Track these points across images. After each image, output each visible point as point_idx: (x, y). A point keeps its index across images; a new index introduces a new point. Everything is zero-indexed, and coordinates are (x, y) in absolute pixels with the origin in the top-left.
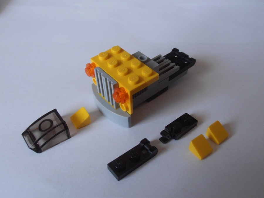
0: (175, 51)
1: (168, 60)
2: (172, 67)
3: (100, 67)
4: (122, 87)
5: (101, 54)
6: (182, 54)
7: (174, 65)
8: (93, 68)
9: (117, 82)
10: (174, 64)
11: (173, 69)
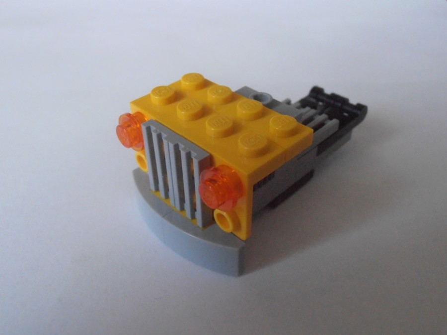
0: (317, 92)
1: (307, 109)
2: (322, 124)
3: (157, 122)
4: (223, 166)
5: (158, 91)
6: (334, 97)
7: (325, 120)
8: (138, 126)
9: (207, 152)
10: (324, 116)
11: (325, 126)
